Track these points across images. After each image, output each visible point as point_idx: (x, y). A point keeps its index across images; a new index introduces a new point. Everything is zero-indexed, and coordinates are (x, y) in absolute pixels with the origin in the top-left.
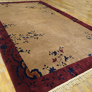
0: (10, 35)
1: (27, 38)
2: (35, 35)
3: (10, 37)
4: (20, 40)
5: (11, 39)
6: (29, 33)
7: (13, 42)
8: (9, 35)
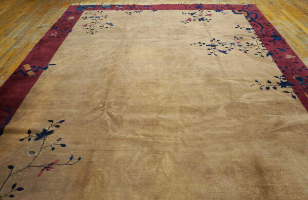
0: (267, 55)
1: (234, 44)
2: (214, 46)
3: (267, 51)
4: (247, 43)
5: (265, 48)
6: (224, 52)
7: (261, 42)
8: (270, 56)
